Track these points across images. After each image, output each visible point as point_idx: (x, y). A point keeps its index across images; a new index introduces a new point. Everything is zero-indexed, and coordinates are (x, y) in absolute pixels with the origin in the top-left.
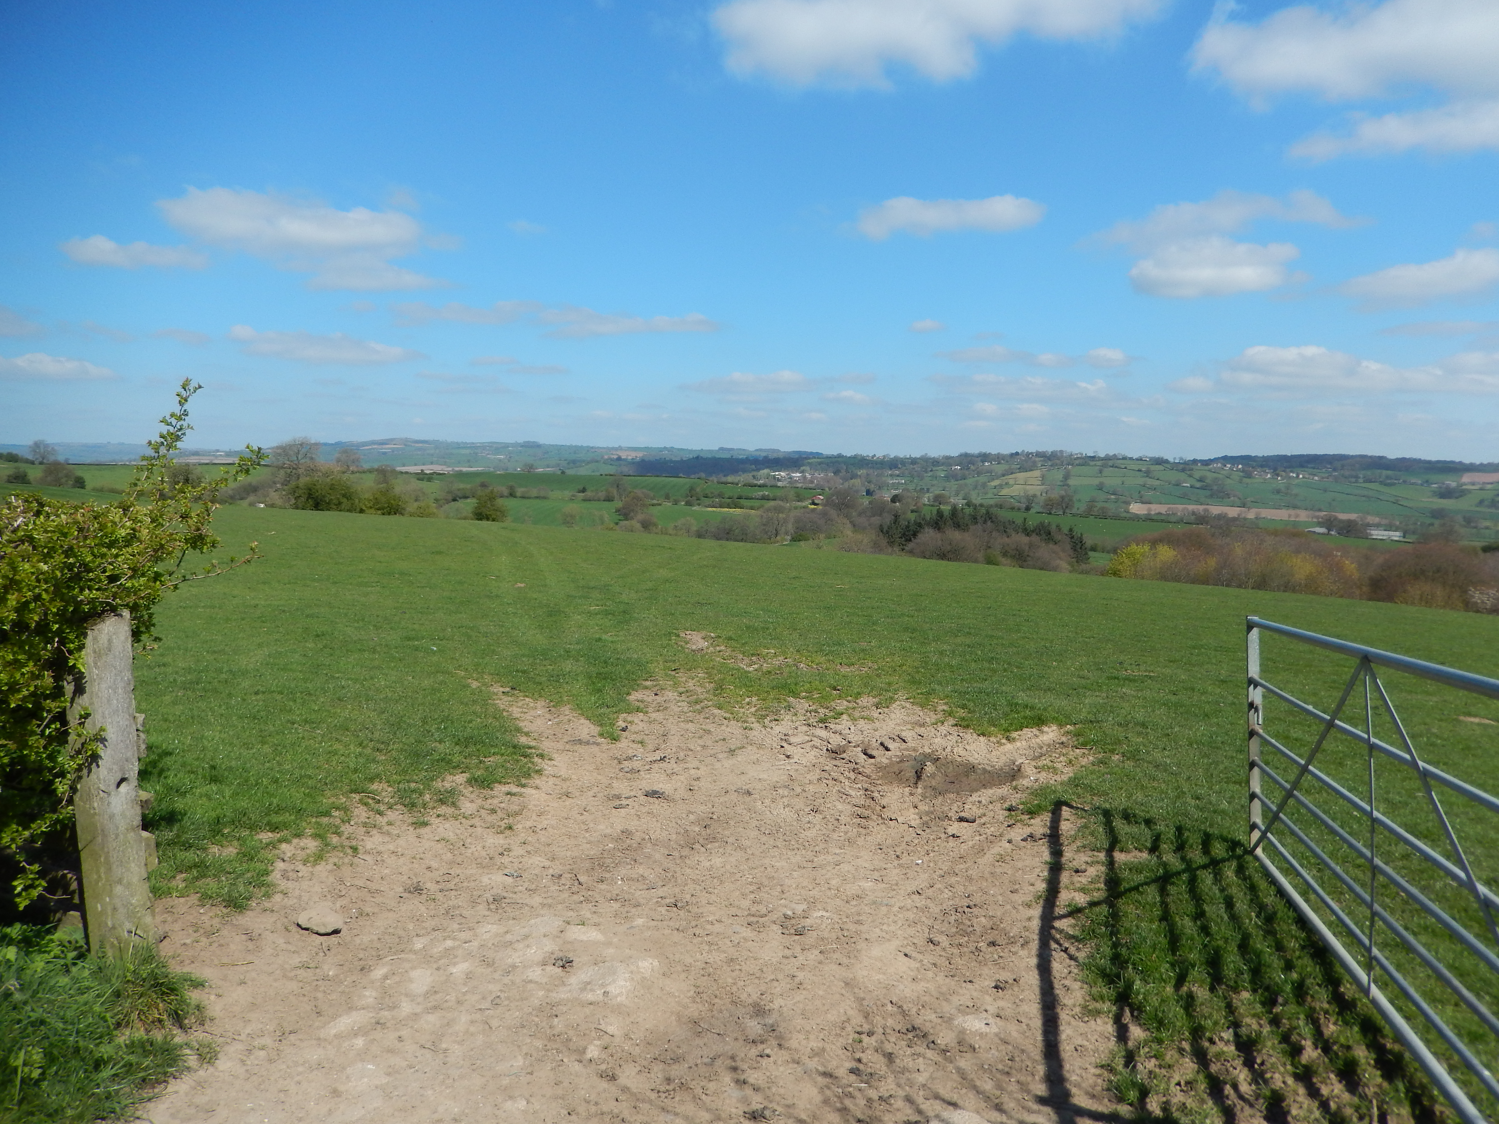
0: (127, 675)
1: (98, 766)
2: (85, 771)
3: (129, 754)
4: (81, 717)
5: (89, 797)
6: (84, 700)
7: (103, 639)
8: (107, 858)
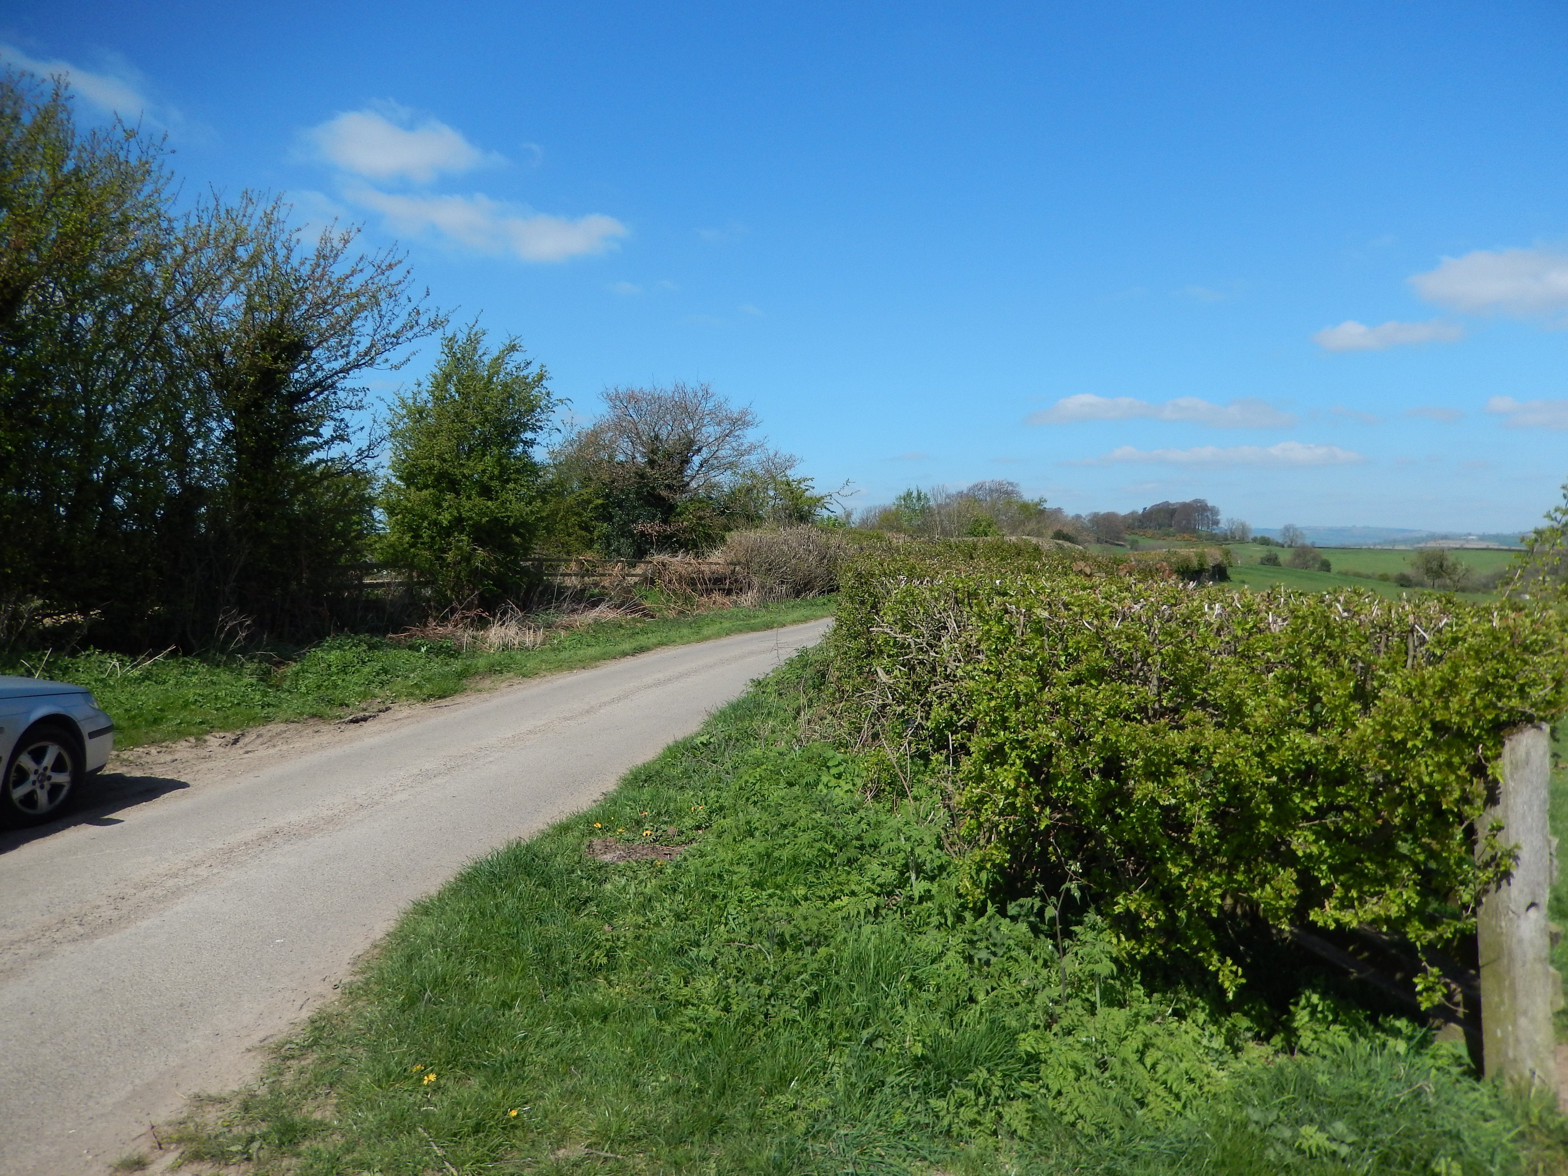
0: (1544, 793)
1: (1509, 884)
2: (1493, 886)
3: (1541, 878)
4: (1493, 829)
5: (1496, 913)
6: (1497, 811)
7: (1521, 751)
8: (1512, 984)
